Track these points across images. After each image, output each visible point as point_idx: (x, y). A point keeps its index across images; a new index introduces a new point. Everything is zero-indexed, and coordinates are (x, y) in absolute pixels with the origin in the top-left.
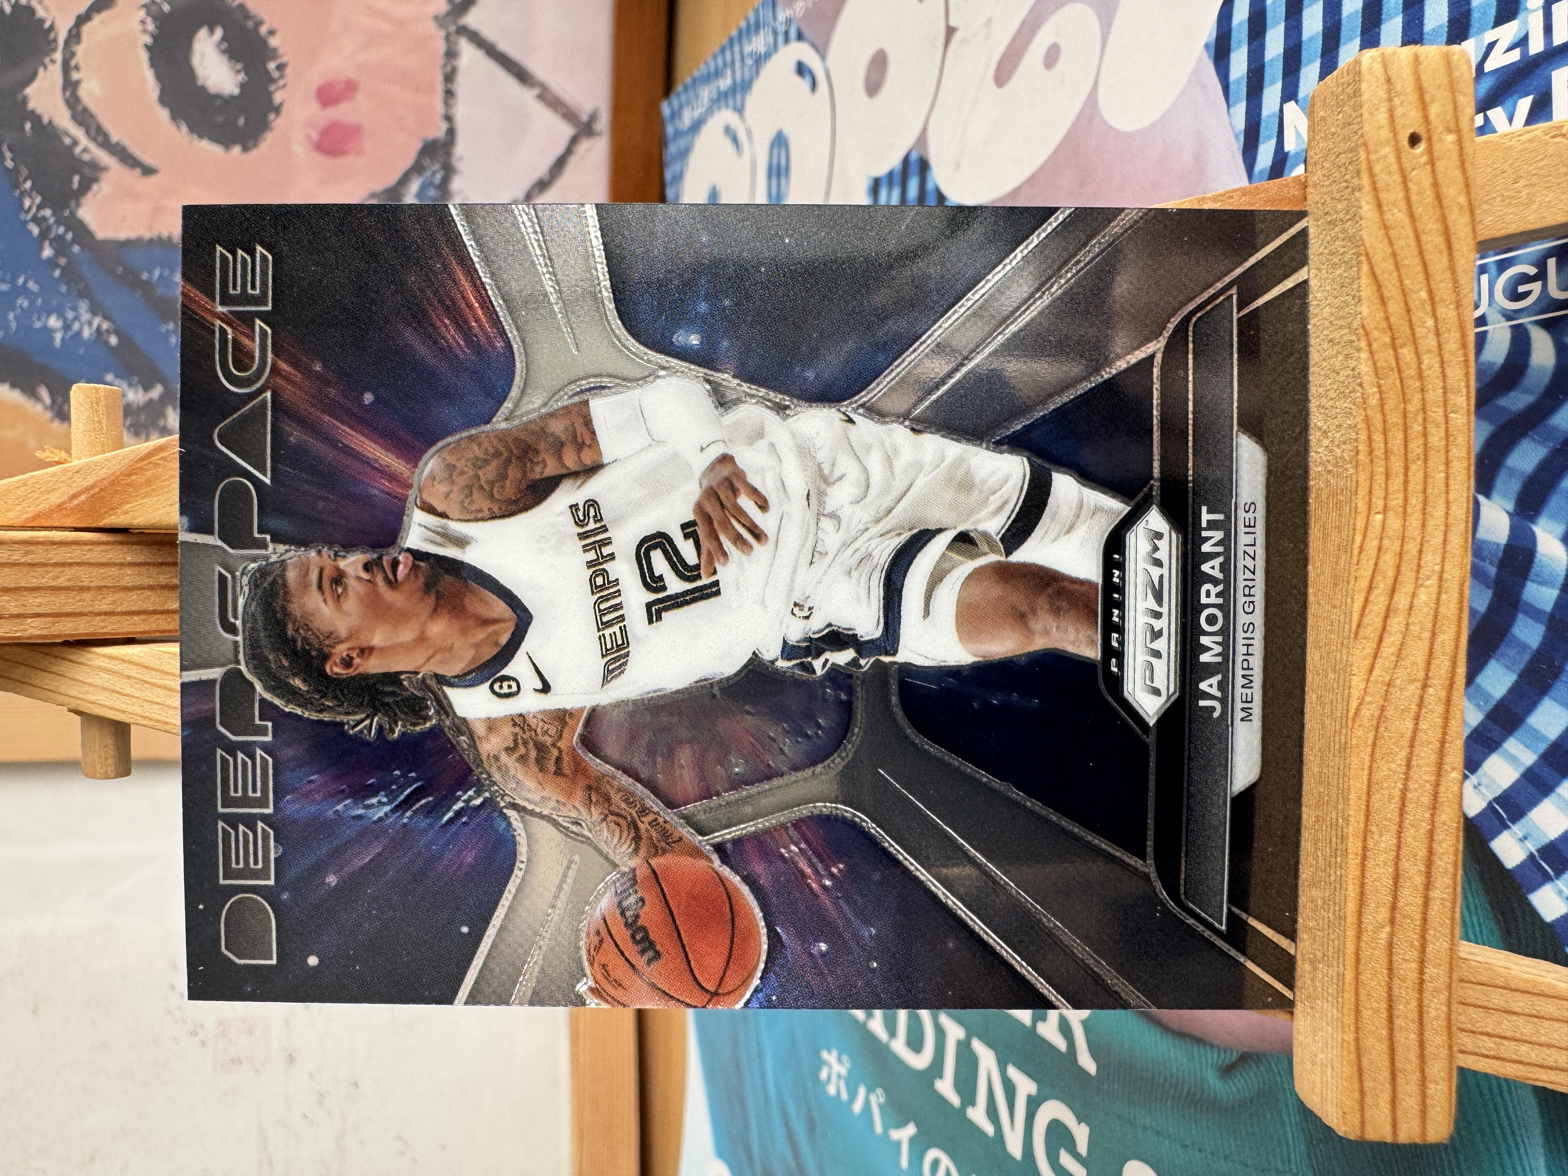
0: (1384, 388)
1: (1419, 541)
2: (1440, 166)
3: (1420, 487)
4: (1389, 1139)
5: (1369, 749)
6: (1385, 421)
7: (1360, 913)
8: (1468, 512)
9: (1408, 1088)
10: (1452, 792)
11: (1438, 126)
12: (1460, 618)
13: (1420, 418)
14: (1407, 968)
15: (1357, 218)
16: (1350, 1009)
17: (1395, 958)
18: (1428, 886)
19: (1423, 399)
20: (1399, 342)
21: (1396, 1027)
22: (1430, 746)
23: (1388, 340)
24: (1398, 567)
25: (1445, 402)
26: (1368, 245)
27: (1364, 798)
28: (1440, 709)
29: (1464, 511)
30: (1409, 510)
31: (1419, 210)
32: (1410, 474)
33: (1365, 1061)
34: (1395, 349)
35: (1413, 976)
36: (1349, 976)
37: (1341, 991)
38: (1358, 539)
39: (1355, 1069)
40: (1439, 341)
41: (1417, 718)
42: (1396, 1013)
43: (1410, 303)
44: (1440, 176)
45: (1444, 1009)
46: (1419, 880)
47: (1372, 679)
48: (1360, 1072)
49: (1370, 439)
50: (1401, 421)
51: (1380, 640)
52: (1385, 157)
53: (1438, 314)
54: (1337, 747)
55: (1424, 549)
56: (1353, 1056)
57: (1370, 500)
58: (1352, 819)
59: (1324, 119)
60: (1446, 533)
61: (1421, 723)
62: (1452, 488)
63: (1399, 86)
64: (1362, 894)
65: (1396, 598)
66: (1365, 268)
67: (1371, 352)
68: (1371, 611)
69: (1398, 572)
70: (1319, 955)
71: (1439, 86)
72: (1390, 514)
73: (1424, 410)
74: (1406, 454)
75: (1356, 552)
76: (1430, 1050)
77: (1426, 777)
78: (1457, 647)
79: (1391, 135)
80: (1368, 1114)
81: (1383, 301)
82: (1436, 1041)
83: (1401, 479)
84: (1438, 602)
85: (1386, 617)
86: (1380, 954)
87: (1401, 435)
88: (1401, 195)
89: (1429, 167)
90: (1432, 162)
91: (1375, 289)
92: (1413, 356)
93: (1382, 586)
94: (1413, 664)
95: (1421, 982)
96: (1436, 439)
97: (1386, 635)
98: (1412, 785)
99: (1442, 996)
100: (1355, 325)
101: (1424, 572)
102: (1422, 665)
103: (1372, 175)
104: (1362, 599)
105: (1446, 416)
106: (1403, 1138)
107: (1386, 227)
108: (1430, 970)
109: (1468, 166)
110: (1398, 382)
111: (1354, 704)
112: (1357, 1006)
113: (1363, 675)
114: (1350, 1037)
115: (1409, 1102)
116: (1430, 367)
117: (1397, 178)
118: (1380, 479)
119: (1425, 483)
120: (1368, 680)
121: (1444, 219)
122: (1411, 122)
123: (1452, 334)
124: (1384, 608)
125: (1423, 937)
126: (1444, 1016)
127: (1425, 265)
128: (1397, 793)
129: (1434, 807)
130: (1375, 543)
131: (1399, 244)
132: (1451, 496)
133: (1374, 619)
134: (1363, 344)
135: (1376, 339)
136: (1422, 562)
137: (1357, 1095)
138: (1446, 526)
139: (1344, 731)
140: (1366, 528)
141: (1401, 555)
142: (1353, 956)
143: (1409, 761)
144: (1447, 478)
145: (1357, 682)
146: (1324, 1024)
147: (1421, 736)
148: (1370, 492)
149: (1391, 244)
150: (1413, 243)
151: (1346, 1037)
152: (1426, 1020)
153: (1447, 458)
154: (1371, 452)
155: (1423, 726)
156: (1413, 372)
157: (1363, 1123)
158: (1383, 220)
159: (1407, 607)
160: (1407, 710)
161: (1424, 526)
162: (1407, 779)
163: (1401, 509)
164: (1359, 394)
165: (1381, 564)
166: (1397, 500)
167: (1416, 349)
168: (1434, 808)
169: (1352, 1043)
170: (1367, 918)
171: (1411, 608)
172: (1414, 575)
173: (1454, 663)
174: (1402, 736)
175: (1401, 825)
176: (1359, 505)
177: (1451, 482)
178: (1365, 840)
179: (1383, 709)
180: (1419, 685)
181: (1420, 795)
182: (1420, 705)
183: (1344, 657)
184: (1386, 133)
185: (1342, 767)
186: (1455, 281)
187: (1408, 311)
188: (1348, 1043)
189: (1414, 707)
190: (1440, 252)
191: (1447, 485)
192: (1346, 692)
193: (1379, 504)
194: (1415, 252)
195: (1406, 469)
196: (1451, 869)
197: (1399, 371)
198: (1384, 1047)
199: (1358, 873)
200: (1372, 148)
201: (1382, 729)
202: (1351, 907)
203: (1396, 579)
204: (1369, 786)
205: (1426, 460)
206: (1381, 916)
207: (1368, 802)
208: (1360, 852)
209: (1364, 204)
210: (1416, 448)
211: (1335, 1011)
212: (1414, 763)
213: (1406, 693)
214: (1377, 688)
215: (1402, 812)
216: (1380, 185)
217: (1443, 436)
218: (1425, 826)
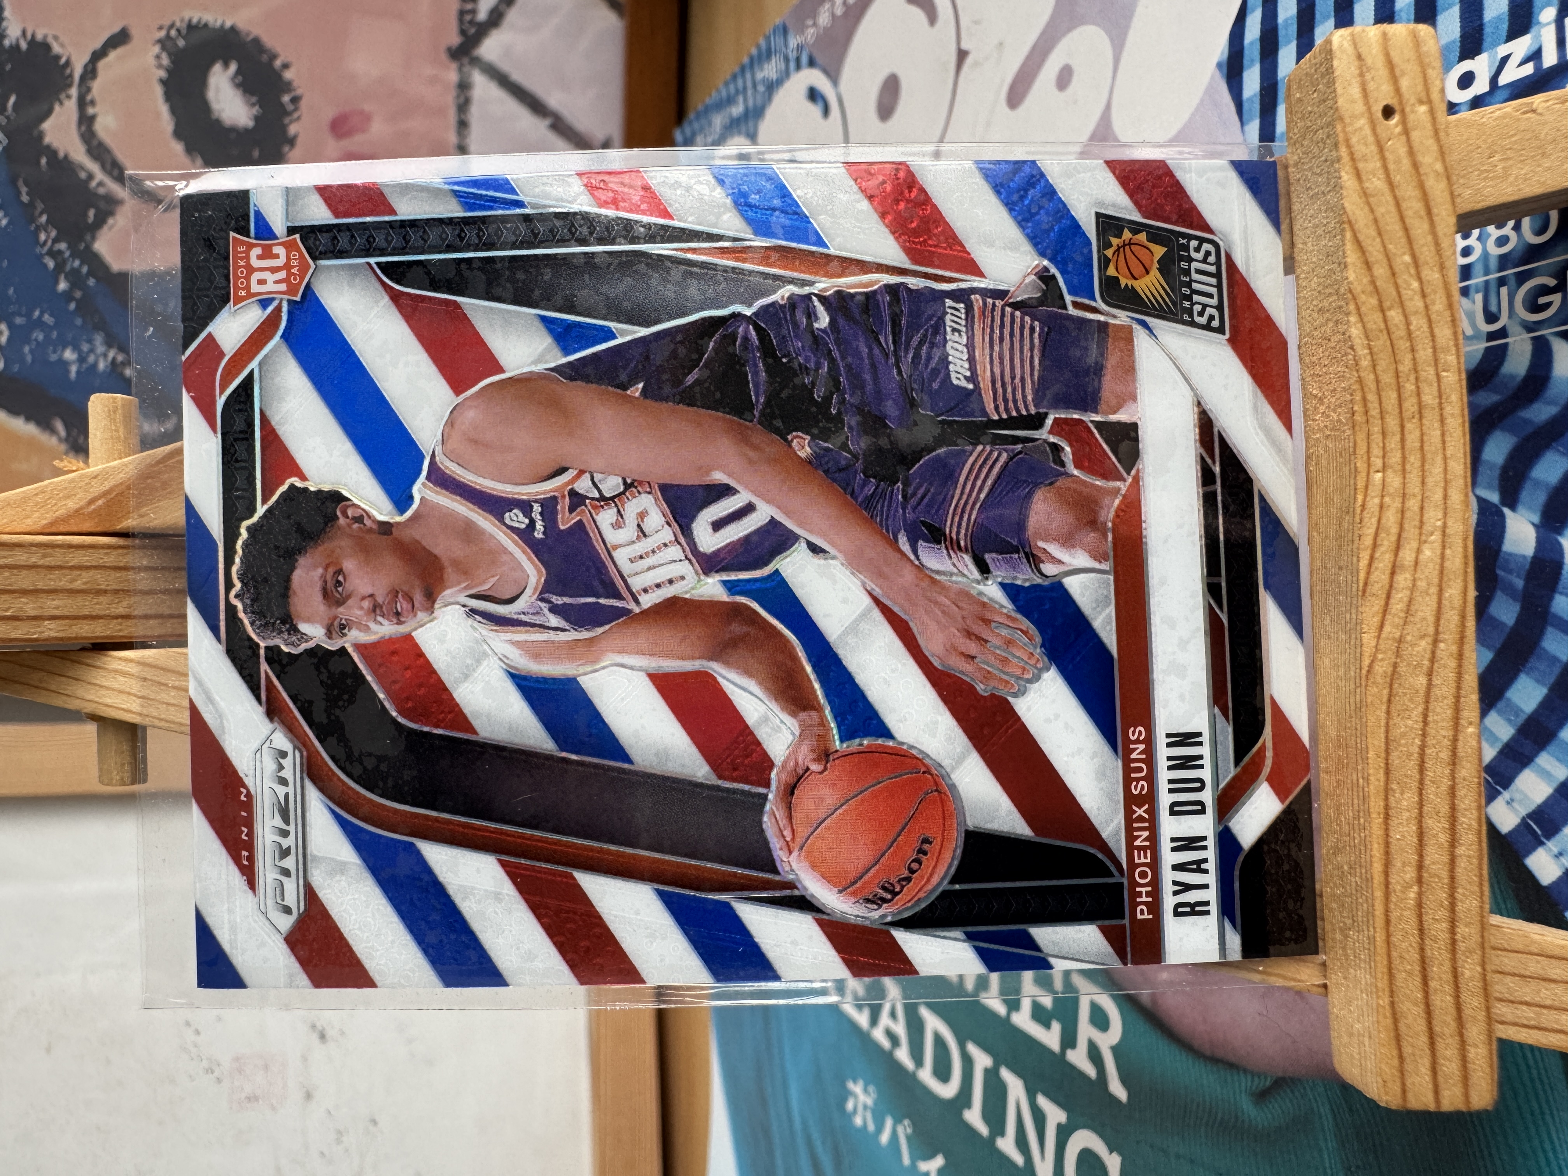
0: (1375, 350)
1: (1420, 497)
2: (1415, 135)
3: (1418, 445)
4: (1432, 1107)
5: (1384, 707)
6: (1378, 382)
7: (1386, 873)
8: (1466, 468)
9: (1448, 1053)
10: (1470, 747)
11: (1410, 97)
12: (1466, 572)
13: (1412, 378)
14: (1438, 929)
15: (1337, 189)
16: (1383, 973)
17: (1425, 918)
18: (1453, 843)
19: (1414, 359)
20: (1387, 304)
21: (1431, 991)
22: (1446, 701)
23: (1374, 301)
24: (1401, 524)
25: (1436, 360)
26: (1350, 213)
27: (1383, 755)
28: (1452, 664)
29: (1462, 467)
30: (1408, 467)
31: (1397, 178)
32: (1406, 432)
33: (1402, 1027)
34: (1382, 311)
35: (1444, 936)
36: (1380, 937)
37: (1372, 954)
38: (1360, 498)
39: (1392, 1034)
40: (1425, 303)
41: (1430, 674)
42: (1430, 975)
43: (1394, 267)
44: (1416, 145)
45: (1479, 969)
46: (1444, 838)
47: (1384, 635)
48: (1398, 1038)
49: (1364, 399)
50: (1393, 381)
51: (1388, 597)
52: (1361, 129)
53: (1423, 276)
54: (1353, 708)
55: (1426, 505)
56: (1389, 1021)
57: (1369, 458)
58: (1372, 778)
59: (1300, 100)
60: (1445, 490)
61: (1434, 679)
62: (1448, 444)
63: (1369, 61)
64: (1387, 853)
65: (1401, 554)
66: (1348, 235)
67: (1360, 315)
68: (1377, 568)
69: (1401, 529)
70: (1349, 922)
71: (1408, 60)
72: (1389, 472)
73: (1416, 370)
74: (1401, 412)
75: (1358, 511)
76: (1467, 1012)
77: (1443, 733)
78: (1465, 602)
79: (1365, 108)
80: (1409, 1082)
81: (1368, 265)
82: (1473, 1002)
83: (1398, 437)
84: (1443, 556)
85: (1393, 573)
86: (1410, 915)
87: (1394, 395)
88: (1379, 164)
89: (1404, 138)
90: (1406, 132)
91: (1359, 254)
92: (1402, 318)
93: (1387, 543)
94: (1424, 619)
95: (1454, 942)
96: (1429, 398)
97: (1394, 591)
98: (1430, 741)
99: (1475, 957)
100: (1342, 290)
101: (1427, 528)
102: (1431, 619)
103: (1349, 146)
104: (1368, 557)
105: (1438, 375)
106: (1447, 1105)
107: (1365, 194)
108: (1462, 930)
109: (1442, 134)
110: (1388, 342)
111: (1366, 662)
112: (1390, 969)
113: (1373, 633)
114: (1385, 1001)
115: (1450, 1067)
116: (1419, 329)
117: (1374, 148)
118: (1377, 438)
119: (1422, 441)
120: (1379, 637)
121: (1421, 186)
122: (1383, 95)
123: (1438, 296)
124: (1390, 565)
125: (1452, 896)
126: (1478, 975)
127: (1406, 229)
128: (1417, 750)
129: (1454, 761)
130: (1377, 501)
131: (1380, 211)
132: (1449, 453)
133: (1380, 576)
134: (1352, 307)
135: (1364, 303)
136: (1425, 518)
137: (1396, 1062)
138: (1446, 481)
139: (1358, 690)
140: (1367, 487)
141: (1403, 512)
142: (1382, 916)
143: (1425, 716)
144: (1443, 435)
145: (1369, 640)
146: (1359, 992)
147: (1436, 692)
148: (1368, 452)
149: (1372, 211)
150: (1393, 209)
151: (1381, 1002)
152: (1461, 980)
153: (1442, 415)
154: (1366, 412)
155: (1436, 681)
156: (1402, 333)
157: (1404, 1091)
158: (1362, 188)
159: (1413, 563)
160: (1419, 665)
161: (1423, 483)
162: (1424, 735)
163: (1400, 467)
164: (1350, 357)
165: (1383, 521)
166: (1395, 458)
167: (1404, 310)
168: (1454, 764)
169: (1387, 1007)
170: (1393, 879)
171: (1416, 563)
172: (1417, 531)
173: (1463, 617)
174: (1417, 691)
175: (1421, 782)
176: (1358, 465)
177: (1448, 439)
178: (1386, 799)
179: (1395, 666)
180: (1429, 640)
181: (1439, 752)
182: (1433, 659)
183: (1354, 616)
184: (1360, 107)
185: (1358, 727)
186: (1437, 244)
187: (1394, 274)
188: (1384, 1007)
189: (1426, 663)
190: (1421, 217)
191: (1444, 442)
192: (1358, 650)
193: (1378, 463)
194: (1397, 218)
195: (1402, 427)
196: (1475, 824)
197: (1389, 333)
198: (1419, 1010)
199: (1381, 832)
200: (1347, 121)
201: (1396, 686)
202: (1377, 867)
203: (1400, 536)
204: (1387, 743)
205: (1421, 418)
206: (1408, 876)
207: (1387, 760)
208: (1382, 810)
209: (1343, 174)
210: (1410, 405)
211: (1368, 977)
212: (1430, 719)
213: (1416, 649)
214: (1388, 645)
215: (1422, 769)
216: (1358, 155)
217: (1436, 394)
218: (1446, 782)
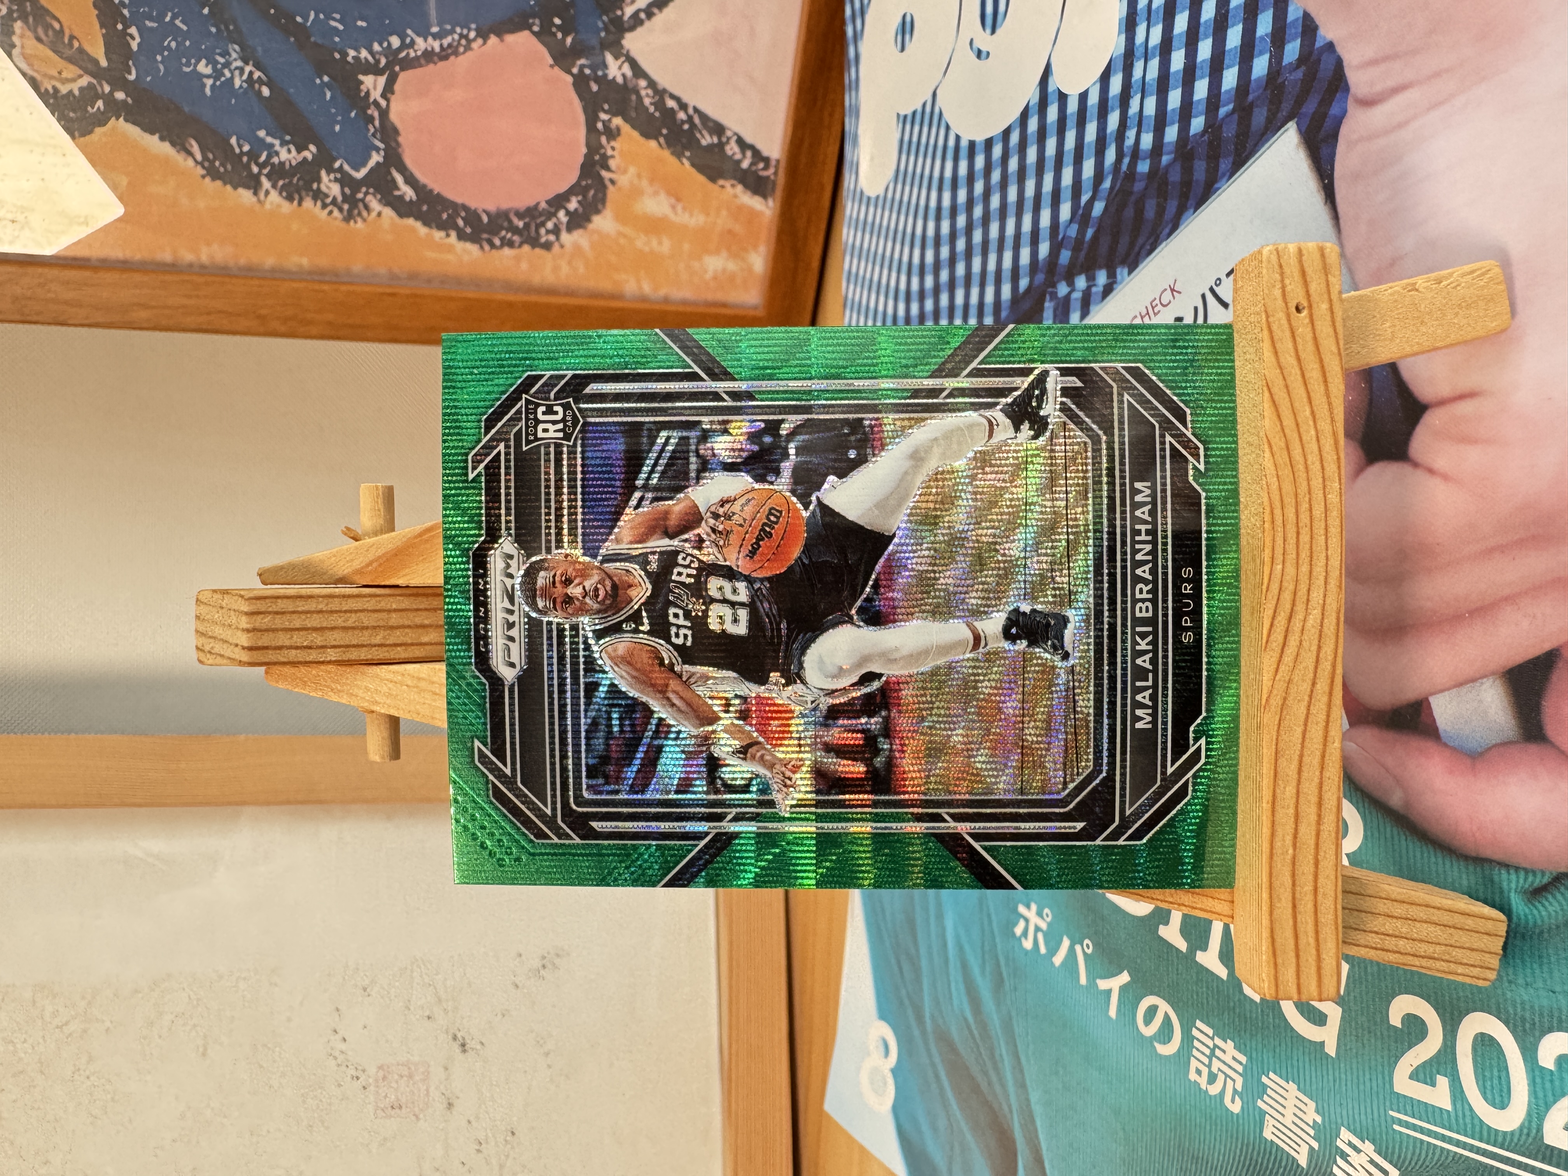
0: (1281, 478)
1: (1308, 582)
2: (1318, 324)
5: (1276, 728)
6: (1282, 501)
7: (1272, 841)
10: (1334, 756)
11: (1315, 297)
13: (1307, 499)
14: (1306, 879)
16: (1266, 908)
17: (1297, 872)
18: (1319, 823)
19: (1309, 485)
20: (1291, 446)
21: (1299, 920)
22: (1319, 725)
23: (1283, 445)
24: (1294, 601)
25: (1324, 487)
26: (1268, 380)
27: (1273, 760)
28: (1325, 699)
30: (1300, 561)
31: (1303, 356)
32: (1300, 536)
33: (1277, 944)
34: (1288, 450)
35: (1310, 884)
36: (1265, 885)
37: (1260, 892)
38: (1266, 583)
40: (1319, 445)
41: (1309, 706)
42: (1299, 910)
43: (1299, 420)
44: (1318, 332)
46: (1313, 818)
47: (1277, 678)
49: (1272, 513)
50: (1293, 501)
51: (1282, 652)
52: (1279, 320)
55: (1312, 587)
56: (1268, 940)
57: (1273, 556)
58: (1266, 776)
60: (1326, 578)
61: (1312, 707)
62: (1330, 546)
63: (1288, 271)
64: (1273, 825)
65: (1292, 623)
66: (1267, 394)
67: (1272, 454)
68: (1275, 632)
69: (1294, 604)
71: (1317, 270)
72: (1288, 564)
73: (1310, 493)
74: (1297, 523)
76: (1323, 936)
77: (1316, 746)
78: (1335, 657)
79: (1283, 305)
80: (1279, 981)
81: (1279, 418)
82: (1327, 929)
83: (1294, 540)
84: (1322, 626)
85: (1286, 636)
86: (1286, 870)
87: (1294, 510)
88: (1291, 345)
89: (1310, 326)
90: (1312, 322)
91: (1273, 409)
92: (1301, 456)
93: (1283, 615)
94: (1305, 668)
95: (1316, 889)
96: (1318, 511)
97: (1286, 648)
98: (1306, 752)
99: (1331, 899)
100: (1261, 434)
101: (1312, 604)
102: (1311, 668)
104: (1269, 624)
105: (1325, 497)
107: (1281, 368)
108: (1322, 881)
110: (1291, 473)
111: (1264, 696)
112: (1271, 906)
113: (1271, 675)
114: (1266, 926)
115: (1309, 972)
116: (1313, 464)
117: (1288, 333)
118: (1280, 540)
119: (1311, 543)
120: (1274, 680)
121: (1321, 362)
122: (1297, 295)
124: (1284, 629)
125: (1316, 858)
126: (1332, 912)
127: (1308, 392)
128: (1296, 758)
129: (1322, 766)
130: (1277, 585)
131: (1290, 378)
132: (1330, 552)
133: (1277, 637)
134: (1266, 448)
135: (1275, 444)
136: (1310, 597)
138: (1327, 572)
140: (1270, 575)
141: (1295, 593)
143: (1304, 734)
144: (1327, 539)
145: (1267, 681)
147: (1312, 719)
148: (1273, 550)
149: (1284, 378)
150: (1299, 378)
152: (1319, 915)
154: (1273, 522)
155: (1313, 710)
156: (1302, 466)
157: (1276, 987)
158: (1279, 362)
159: (1300, 629)
161: (1311, 572)
162: (1303, 748)
163: (1294, 561)
164: (1264, 483)
165: (1281, 600)
166: (1291, 556)
167: (1303, 451)
170: (1276, 844)
171: (1303, 629)
172: (1304, 607)
173: (1334, 666)
174: (1299, 718)
175: (1299, 780)
176: (1266, 559)
177: (1330, 542)
178: (1274, 791)
179: (1285, 699)
180: (1309, 682)
181: (1312, 760)
182: (1311, 697)
183: (1259, 664)
184: (1280, 302)
186: (1330, 404)
187: (1297, 425)
189: (1307, 698)
190: (1319, 384)
191: (1327, 544)
193: (1279, 557)
194: (1301, 384)
195: (1298, 533)
197: (1292, 467)
198: (1289, 933)
200: (1270, 313)
201: (1285, 713)
202: (1266, 837)
203: (1292, 609)
204: (1276, 754)
205: (1311, 527)
206: (1287, 844)
207: (1276, 764)
208: (1271, 798)
209: (1265, 351)
210: (1305, 518)
212: (1307, 736)
213: (1301, 688)
214: (1280, 686)
215: (1300, 771)
216: (1276, 338)
217: (1323, 509)
218: (1316, 780)
